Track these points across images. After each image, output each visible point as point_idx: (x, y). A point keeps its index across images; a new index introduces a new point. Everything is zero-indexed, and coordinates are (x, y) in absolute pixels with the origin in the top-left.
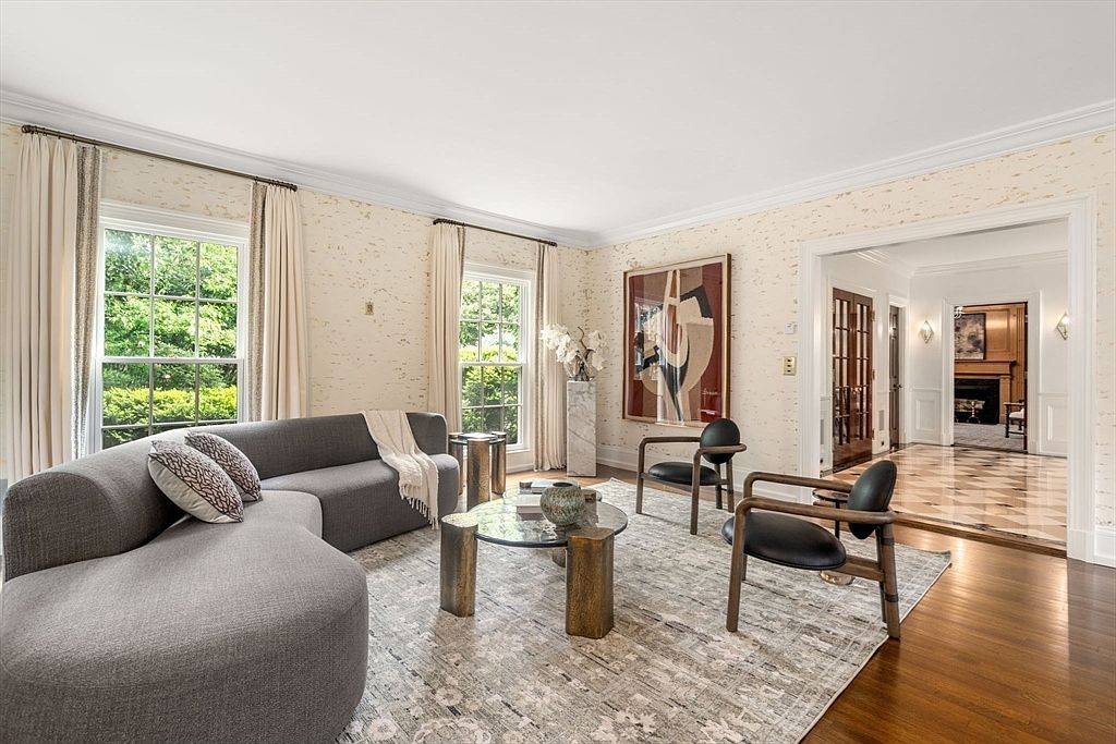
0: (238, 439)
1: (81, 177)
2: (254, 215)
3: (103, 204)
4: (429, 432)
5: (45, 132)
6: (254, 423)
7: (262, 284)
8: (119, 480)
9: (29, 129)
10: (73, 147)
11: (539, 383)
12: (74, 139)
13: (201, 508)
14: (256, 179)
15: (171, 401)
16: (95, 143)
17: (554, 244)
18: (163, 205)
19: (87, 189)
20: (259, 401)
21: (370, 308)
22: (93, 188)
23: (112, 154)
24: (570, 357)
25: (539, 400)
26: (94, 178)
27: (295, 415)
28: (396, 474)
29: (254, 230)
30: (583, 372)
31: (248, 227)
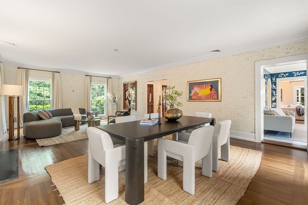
0: (50, 111)
1: (26, 74)
2: (53, 77)
3: (29, 77)
4: (82, 111)
5: (21, 68)
6: (53, 109)
7: (54, 88)
8: (34, 114)
9: (18, 68)
10: (25, 70)
11: (108, 103)
12: (25, 69)
13: (44, 118)
14: (53, 72)
15: (39, 107)
16: (28, 69)
17: (111, 78)
18: (38, 77)
19: (27, 76)
20: (54, 106)
21: (73, 91)
22: (28, 75)
23: (30, 70)
24: (112, 98)
25: (108, 106)
26: (28, 74)
27: (60, 108)
28: (74, 116)
29: (53, 80)
30: (114, 101)
31: (52, 79)
